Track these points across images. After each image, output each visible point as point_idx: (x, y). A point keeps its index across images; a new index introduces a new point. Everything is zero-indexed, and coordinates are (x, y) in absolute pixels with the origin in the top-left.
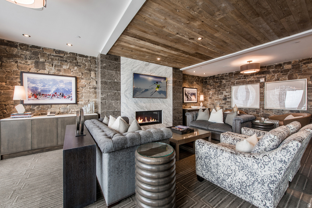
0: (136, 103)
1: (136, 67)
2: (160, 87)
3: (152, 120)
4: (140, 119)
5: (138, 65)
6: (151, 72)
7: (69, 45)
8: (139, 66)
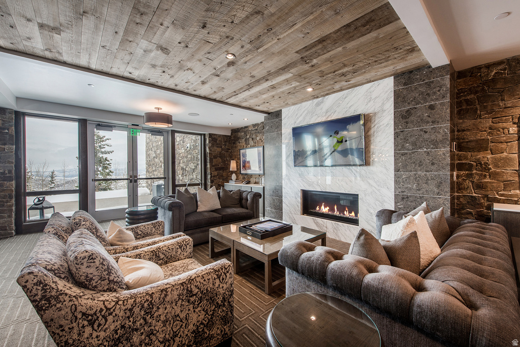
0: (301, 175)
1: (301, 115)
2: (344, 140)
3: (350, 212)
4: (325, 207)
5: (304, 111)
6: (328, 114)
7: (246, 119)
8: (306, 112)
